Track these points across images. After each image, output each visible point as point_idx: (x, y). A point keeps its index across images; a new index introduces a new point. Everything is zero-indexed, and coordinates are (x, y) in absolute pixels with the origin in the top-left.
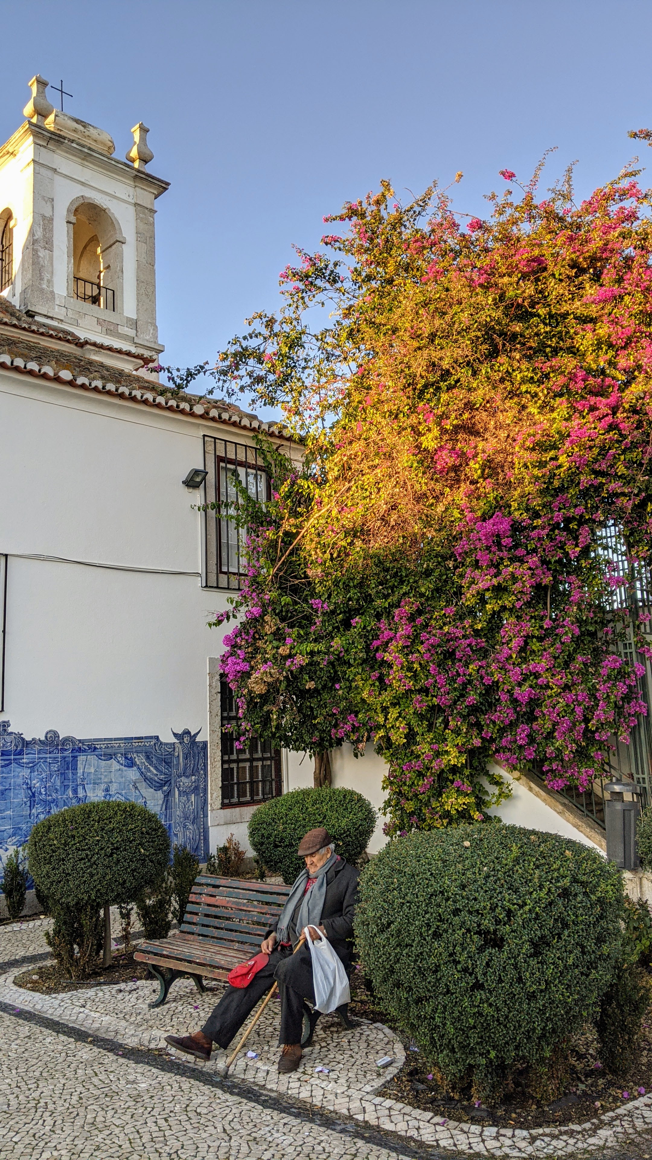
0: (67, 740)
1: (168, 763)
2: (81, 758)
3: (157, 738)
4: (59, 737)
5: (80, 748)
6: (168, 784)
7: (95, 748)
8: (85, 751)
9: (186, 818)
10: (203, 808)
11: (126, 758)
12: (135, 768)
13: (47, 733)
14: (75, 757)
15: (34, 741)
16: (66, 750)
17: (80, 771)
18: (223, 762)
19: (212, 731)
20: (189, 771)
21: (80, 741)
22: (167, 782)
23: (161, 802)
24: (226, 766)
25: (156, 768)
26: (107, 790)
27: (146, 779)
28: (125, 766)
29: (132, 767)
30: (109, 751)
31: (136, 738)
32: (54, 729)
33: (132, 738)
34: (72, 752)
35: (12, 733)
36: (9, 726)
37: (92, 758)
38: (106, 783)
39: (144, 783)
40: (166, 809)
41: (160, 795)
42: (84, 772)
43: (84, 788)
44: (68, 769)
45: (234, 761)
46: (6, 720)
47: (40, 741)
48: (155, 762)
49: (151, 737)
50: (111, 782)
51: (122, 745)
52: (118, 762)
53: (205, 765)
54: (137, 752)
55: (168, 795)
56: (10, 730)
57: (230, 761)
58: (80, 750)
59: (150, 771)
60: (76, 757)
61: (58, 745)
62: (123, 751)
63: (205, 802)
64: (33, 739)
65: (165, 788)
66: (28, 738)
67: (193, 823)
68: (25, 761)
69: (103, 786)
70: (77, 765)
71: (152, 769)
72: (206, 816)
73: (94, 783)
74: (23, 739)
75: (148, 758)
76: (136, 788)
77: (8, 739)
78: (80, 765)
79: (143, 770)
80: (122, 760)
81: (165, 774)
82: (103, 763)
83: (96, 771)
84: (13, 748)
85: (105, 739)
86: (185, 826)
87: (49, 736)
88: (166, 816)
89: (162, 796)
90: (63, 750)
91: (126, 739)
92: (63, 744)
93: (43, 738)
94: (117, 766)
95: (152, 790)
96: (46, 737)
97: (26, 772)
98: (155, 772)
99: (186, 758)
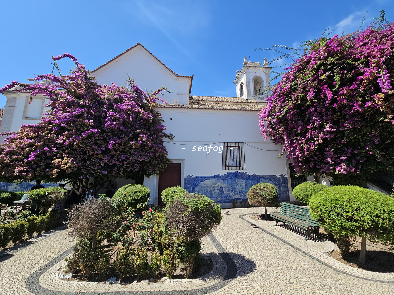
0: (257, 175)
1: (279, 181)
2: (261, 179)
3: (276, 176)
7: (263, 177)
9: (284, 192)
10: (287, 190)
14: (259, 179)
16: (257, 177)
18: (291, 181)
19: (288, 175)
20: (283, 183)
21: (260, 176)
22: (279, 184)
24: (292, 182)
27: (274, 184)
29: (271, 181)
30: (266, 178)
31: (271, 176)
32: (255, 173)
37: (263, 179)
40: (279, 190)
42: (261, 182)
44: (258, 181)
45: (294, 181)
48: (276, 180)
49: (274, 176)
53: (287, 182)
54: (272, 178)
55: (279, 187)
56: (247, 173)
57: (293, 181)
62: (269, 178)
63: (288, 189)
64: (251, 175)
67: (285, 193)
68: (250, 179)
71: (275, 182)
72: (288, 192)
74: (249, 175)
75: (274, 179)
77: (247, 175)
79: (273, 182)
80: (269, 180)
82: (265, 180)
84: (248, 177)
85: (265, 176)
86: (284, 194)
87: (254, 175)
91: (269, 176)
97: (250, 181)
99: (282, 180)
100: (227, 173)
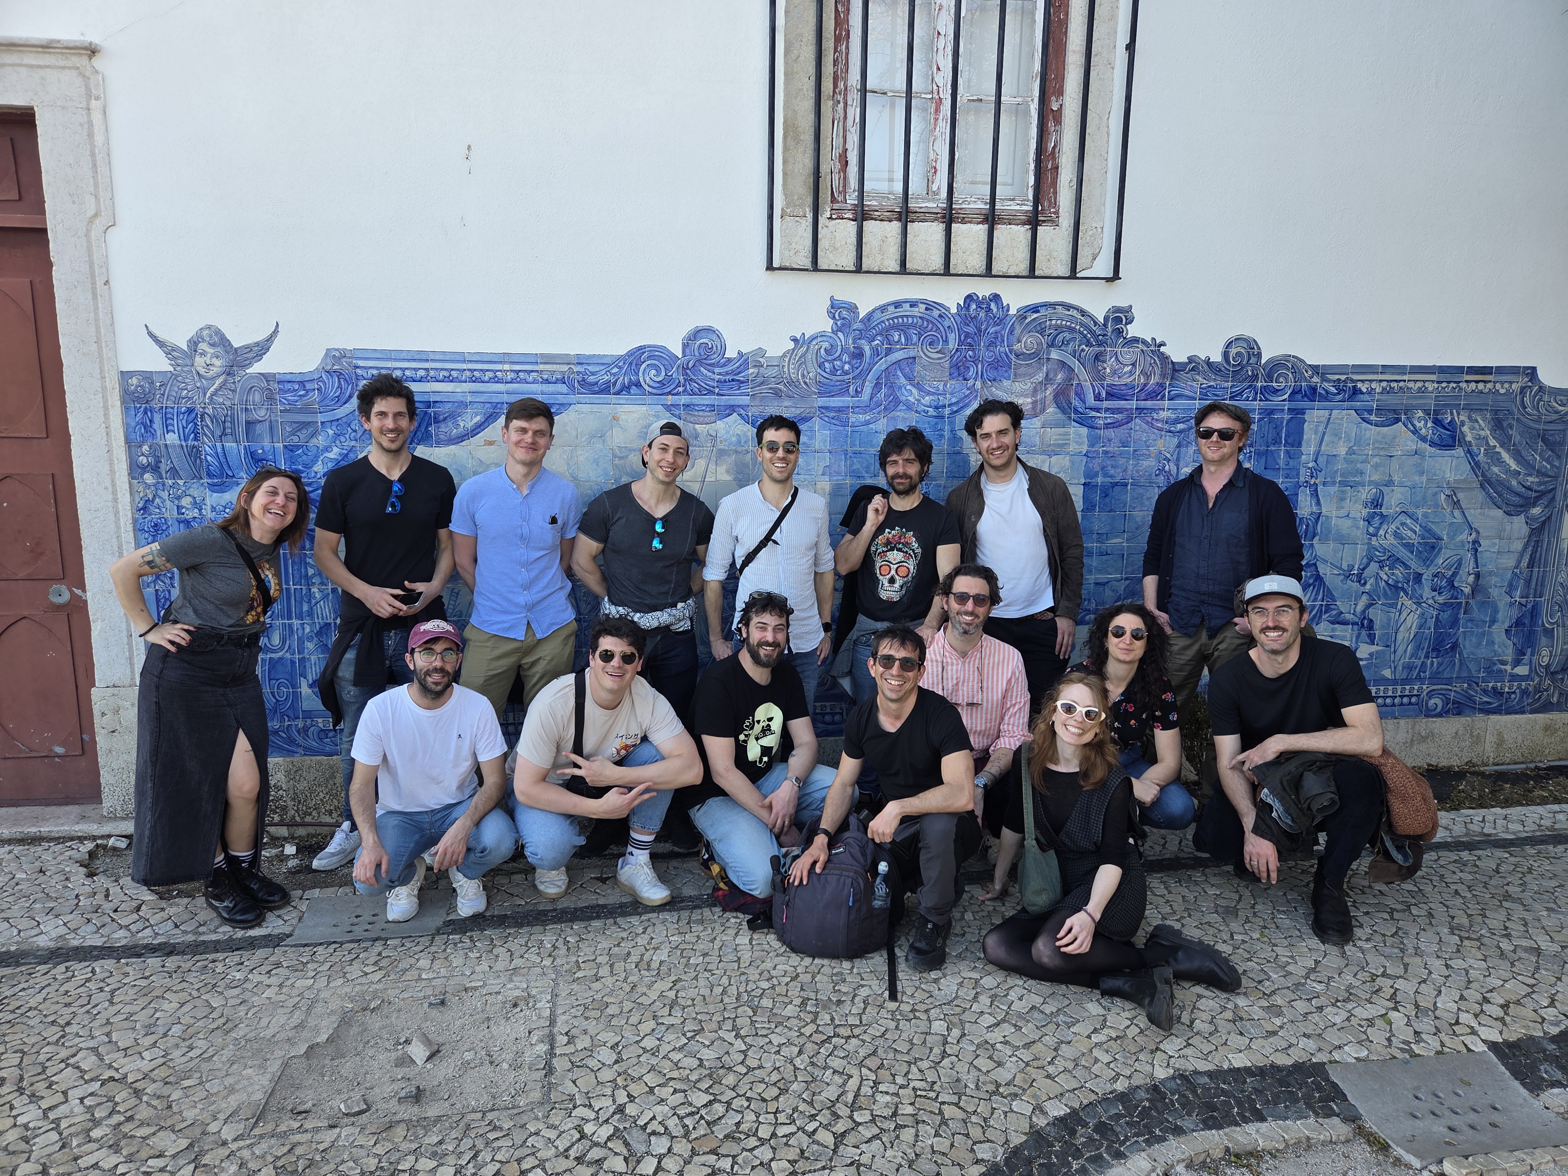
0: (1278, 365)
2: (1315, 416)
3: (1531, 373)
4: (1259, 355)
5: (1314, 389)
6: (1544, 501)
7: (1356, 391)
8: (1326, 397)
11: (1437, 422)
12: (1459, 451)
13: (1229, 345)
14: (1298, 413)
15: (1193, 365)
16: (1276, 391)
17: (1308, 449)
21: (1315, 369)
22: (1542, 494)
23: (1518, 546)
25: (1517, 455)
26: (1376, 503)
27: (1486, 482)
28: (1433, 444)
29: (1450, 446)
30: (1391, 400)
31: (1472, 370)
32: (1248, 333)
33: (1460, 370)
34: (1291, 398)
35: (1136, 340)
36: (1130, 321)
38: (1376, 484)
39: (1480, 495)
40: (1531, 565)
41: (1519, 526)
42: (1317, 454)
43: (1315, 494)
44: (1276, 441)
46: (1123, 304)
47: (1208, 362)
48: (1516, 437)
49: (1514, 370)
50: (1389, 483)
51: (1430, 387)
52: (1415, 432)
54: (1469, 408)
56: (1132, 331)
58: (1312, 393)
59: (1499, 462)
60: (1302, 412)
61: (1255, 377)
62: (1432, 404)
64: (1191, 359)
65: (1536, 511)
66: (1178, 356)
68: (1164, 415)
69: (1366, 493)
70: (1301, 433)
71: (1505, 456)
73: (1343, 484)
74: (1164, 358)
75: (1498, 425)
76: (1457, 504)
77: (1128, 355)
78: (1310, 435)
79: (1481, 458)
80: (1426, 427)
81: (1539, 473)
82: (1372, 432)
83: (1351, 452)
85: (1386, 368)
87: (1233, 351)
88: (1528, 582)
89: (1525, 530)
90: (1269, 392)
91: (1442, 369)
92: (1269, 377)
93: (1217, 357)
94: (1410, 443)
95: (1499, 513)
96: (1226, 355)
98: (1513, 465)
100: (827, 325)
